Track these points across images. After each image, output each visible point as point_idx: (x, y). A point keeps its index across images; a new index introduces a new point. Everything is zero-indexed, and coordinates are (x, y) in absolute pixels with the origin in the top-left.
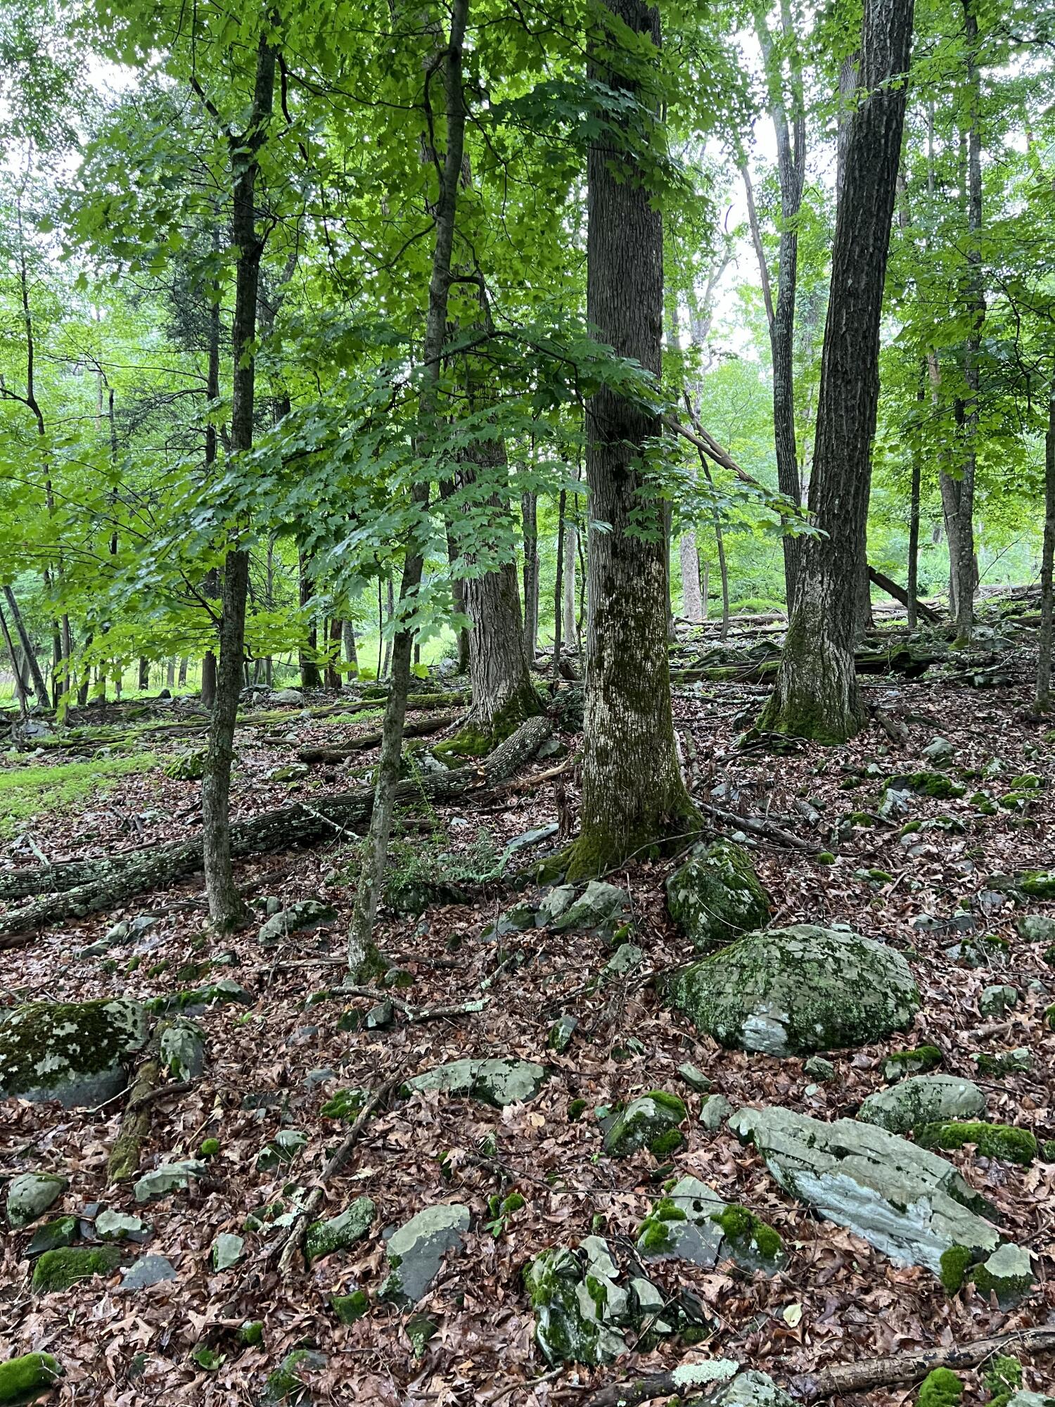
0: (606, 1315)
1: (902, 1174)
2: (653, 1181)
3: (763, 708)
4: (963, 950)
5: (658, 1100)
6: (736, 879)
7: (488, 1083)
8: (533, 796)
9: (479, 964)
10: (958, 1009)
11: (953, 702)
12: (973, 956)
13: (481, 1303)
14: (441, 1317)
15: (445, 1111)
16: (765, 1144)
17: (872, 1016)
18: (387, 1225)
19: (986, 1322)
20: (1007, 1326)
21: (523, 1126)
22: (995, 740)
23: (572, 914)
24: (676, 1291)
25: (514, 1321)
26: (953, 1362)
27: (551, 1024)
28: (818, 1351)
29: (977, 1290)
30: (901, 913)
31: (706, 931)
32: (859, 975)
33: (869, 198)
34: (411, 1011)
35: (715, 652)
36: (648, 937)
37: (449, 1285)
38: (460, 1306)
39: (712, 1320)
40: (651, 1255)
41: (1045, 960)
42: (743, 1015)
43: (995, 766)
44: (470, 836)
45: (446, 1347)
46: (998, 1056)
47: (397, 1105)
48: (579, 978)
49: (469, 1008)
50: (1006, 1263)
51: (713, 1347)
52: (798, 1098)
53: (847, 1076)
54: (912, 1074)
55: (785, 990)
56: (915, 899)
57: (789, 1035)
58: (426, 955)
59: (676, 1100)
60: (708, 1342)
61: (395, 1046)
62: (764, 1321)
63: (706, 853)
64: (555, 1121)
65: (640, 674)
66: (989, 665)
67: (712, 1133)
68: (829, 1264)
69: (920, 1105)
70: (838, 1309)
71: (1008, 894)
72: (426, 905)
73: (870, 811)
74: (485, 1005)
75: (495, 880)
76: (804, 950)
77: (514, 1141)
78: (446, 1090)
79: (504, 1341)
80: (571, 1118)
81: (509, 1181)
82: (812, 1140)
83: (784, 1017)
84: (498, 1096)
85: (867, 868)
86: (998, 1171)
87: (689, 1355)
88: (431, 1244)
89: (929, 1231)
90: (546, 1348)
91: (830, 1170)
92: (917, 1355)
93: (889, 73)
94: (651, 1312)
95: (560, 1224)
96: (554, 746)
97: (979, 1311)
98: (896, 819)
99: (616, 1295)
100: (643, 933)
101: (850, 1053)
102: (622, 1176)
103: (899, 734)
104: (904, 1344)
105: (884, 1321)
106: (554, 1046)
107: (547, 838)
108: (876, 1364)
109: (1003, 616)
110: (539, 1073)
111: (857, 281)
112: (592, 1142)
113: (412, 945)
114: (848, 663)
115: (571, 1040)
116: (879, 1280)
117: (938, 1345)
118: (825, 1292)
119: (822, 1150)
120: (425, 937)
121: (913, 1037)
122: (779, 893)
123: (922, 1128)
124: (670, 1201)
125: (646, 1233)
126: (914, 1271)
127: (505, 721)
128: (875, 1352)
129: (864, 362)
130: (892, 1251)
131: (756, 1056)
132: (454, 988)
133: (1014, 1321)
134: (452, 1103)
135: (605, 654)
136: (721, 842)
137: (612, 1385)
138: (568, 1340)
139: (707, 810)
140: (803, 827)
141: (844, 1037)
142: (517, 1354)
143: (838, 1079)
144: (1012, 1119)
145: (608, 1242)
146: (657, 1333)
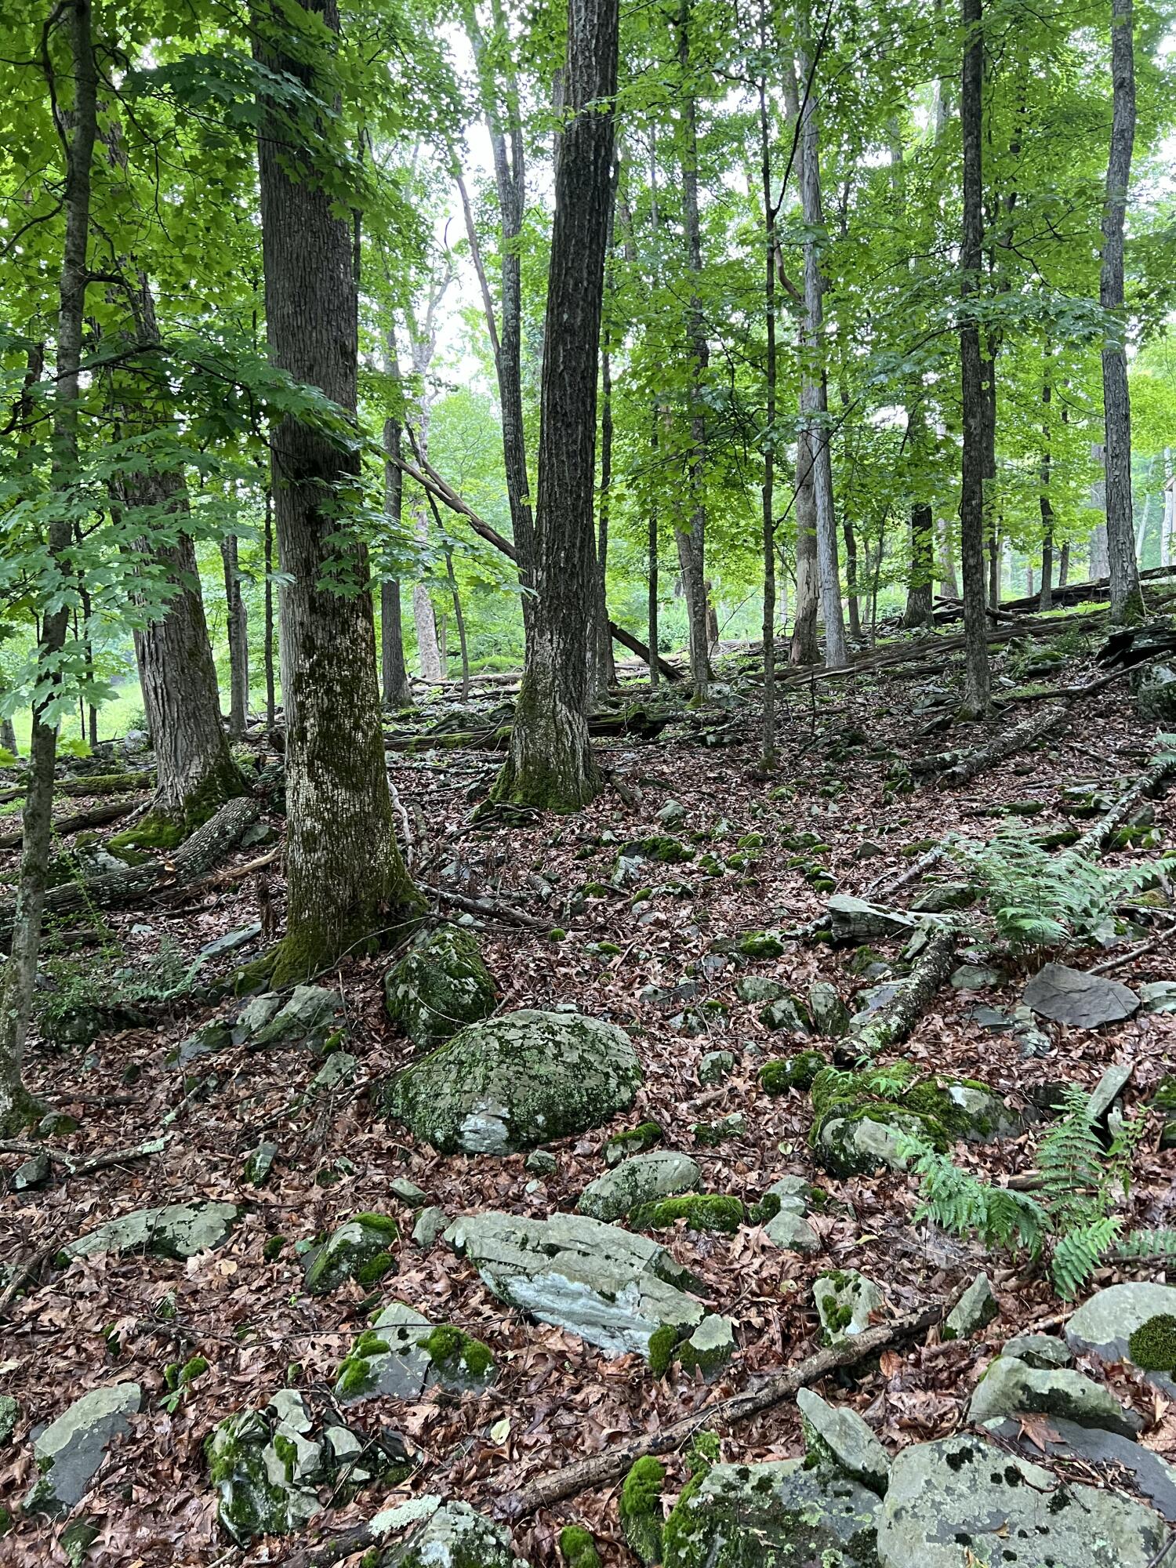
0: (297, 1475)
1: (611, 1262)
2: (359, 1314)
3: (498, 776)
4: (686, 1018)
5: (365, 1223)
6: (459, 967)
7: (169, 1234)
8: (235, 892)
9: (162, 1097)
10: (678, 1081)
11: (687, 762)
12: (694, 1023)
13: (154, 1491)
14: (104, 1517)
15: (115, 1275)
16: (476, 1255)
17: (594, 1099)
18: (35, 1424)
19: (691, 1399)
20: (710, 1399)
21: (210, 1277)
22: (724, 800)
23: (276, 1025)
24: (376, 1432)
25: (194, 1503)
26: (657, 1448)
27: (246, 1155)
28: (525, 1464)
29: (683, 1368)
30: (628, 987)
31: (428, 1027)
32: (581, 1057)
33: (581, 227)
34: (72, 1162)
35: (454, 716)
36: (363, 1041)
37: (114, 1478)
38: (127, 1500)
39: (415, 1455)
40: (351, 1398)
41: (760, 1020)
42: (462, 1116)
43: (723, 828)
44: (153, 945)
45: (110, 1550)
46: (714, 1124)
47: (53, 1276)
48: (283, 1098)
49: (146, 1150)
50: (709, 1335)
51: (416, 1485)
52: (518, 1198)
53: (569, 1165)
54: (632, 1154)
55: (505, 1082)
56: (642, 970)
57: (510, 1130)
58: (94, 1093)
59: (386, 1220)
60: (409, 1481)
61: (52, 1207)
62: (471, 1443)
63: (428, 941)
64: (249, 1265)
65: (349, 746)
66: (722, 724)
67: (424, 1250)
68: (541, 1369)
69: (637, 1186)
70: (547, 1415)
71: (730, 957)
72: (95, 1033)
73: (603, 881)
74: (167, 1144)
75: (183, 995)
76: (523, 1038)
77: (198, 1297)
78: (115, 1250)
79: (182, 1528)
80: (268, 1258)
81: (190, 1344)
82: (525, 1242)
83: (504, 1112)
84: (180, 1248)
85: (598, 941)
86: (706, 1243)
87: (390, 1499)
88: (92, 1435)
89: (638, 1316)
90: (231, 1527)
91: (543, 1270)
92: (622, 1449)
93: (595, 94)
94: (347, 1461)
95: (250, 1383)
96: (262, 831)
97: (685, 1389)
98: (628, 888)
99: (308, 1451)
100: (358, 1037)
101: (573, 1141)
102: (325, 1314)
103: (632, 799)
104: (612, 1438)
105: (593, 1418)
106: (251, 1179)
107: (251, 940)
108: (581, 1467)
109: (740, 672)
110: (231, 1212)
111: (573, 316)
112: (290, 1283)
113: (76, 1083)
114: (581, 726)
115: (271, 1169)
116: (591, 1376)
117: (644, 1432)
118: (535, 1399)
119: (534, 1250)
120: (94, 1072)
121: (635, 1115)
122: (507, 977)
123: (637, 1210)
124: (372, 1335)
125: (345, 1374)
126: (625, 1360)
127: (199, 805)
128: (584, 1452)
129: (584, 404)
130: (606, 1342)
131: (477, 1158)
132: (130, 1128)
133: (716, 1393)
134: (124, 1264)
135: (307, 724)
136: (446, 928)
137: (302, 1551)
138: (255, 1513)
139: (433, 894)
140: (536, 903)
141: (566, 1125)
142: (196, 1540)
143: (561, 1169)
144: (725, 1186)
145: (302, 1393)
146: (355, 1483)
